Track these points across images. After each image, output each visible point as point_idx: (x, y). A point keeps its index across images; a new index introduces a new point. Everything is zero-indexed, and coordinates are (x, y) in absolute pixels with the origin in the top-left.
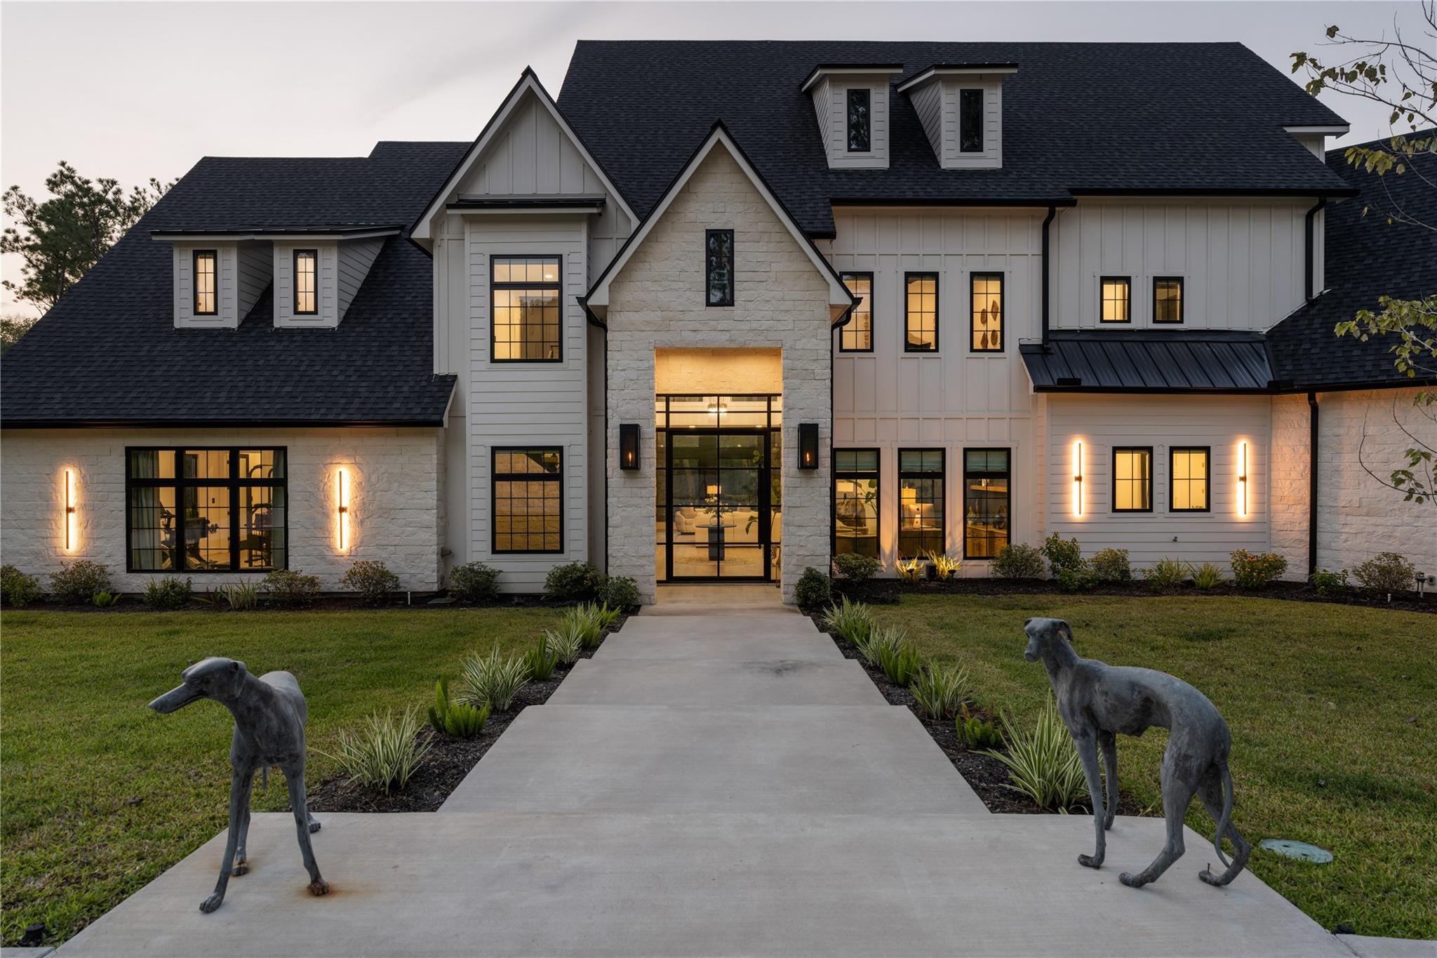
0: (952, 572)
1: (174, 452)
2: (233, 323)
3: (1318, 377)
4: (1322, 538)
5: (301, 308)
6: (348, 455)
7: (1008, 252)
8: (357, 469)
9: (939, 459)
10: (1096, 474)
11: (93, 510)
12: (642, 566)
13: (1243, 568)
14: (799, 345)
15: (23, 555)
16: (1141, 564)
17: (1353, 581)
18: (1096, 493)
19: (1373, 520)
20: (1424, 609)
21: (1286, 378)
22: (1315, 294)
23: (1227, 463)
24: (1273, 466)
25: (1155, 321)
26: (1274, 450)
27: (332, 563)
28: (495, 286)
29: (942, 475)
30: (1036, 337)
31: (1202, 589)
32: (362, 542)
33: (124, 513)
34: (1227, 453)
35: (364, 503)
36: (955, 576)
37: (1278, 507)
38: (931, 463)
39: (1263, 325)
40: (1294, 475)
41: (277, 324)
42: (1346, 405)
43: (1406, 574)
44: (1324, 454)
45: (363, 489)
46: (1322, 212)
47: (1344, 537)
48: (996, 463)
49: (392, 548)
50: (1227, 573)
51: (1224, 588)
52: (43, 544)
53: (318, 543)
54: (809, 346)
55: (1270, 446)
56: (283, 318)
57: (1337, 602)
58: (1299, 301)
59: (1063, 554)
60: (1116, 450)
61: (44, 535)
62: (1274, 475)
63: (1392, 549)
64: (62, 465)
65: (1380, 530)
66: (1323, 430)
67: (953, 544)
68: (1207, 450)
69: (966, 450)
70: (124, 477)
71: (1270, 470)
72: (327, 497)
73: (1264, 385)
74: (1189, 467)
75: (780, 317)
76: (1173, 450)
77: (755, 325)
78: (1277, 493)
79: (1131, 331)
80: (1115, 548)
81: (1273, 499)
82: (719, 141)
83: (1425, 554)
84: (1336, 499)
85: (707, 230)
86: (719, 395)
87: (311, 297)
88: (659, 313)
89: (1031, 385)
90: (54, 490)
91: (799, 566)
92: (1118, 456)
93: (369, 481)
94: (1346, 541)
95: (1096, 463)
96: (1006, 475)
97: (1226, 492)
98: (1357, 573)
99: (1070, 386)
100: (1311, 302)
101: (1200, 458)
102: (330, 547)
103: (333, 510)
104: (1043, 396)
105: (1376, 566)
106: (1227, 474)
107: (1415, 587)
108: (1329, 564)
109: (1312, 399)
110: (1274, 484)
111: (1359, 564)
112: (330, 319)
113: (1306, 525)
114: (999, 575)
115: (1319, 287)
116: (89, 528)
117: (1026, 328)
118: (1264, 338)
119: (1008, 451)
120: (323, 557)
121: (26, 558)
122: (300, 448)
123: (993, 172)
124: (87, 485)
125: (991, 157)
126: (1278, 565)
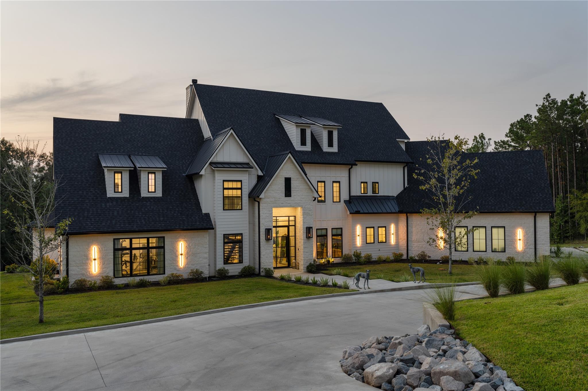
0: (333, 262)
1: (129, 239)
2: (127, 195)
3: (408, 210)
4: (409, 248)
5: (150, 190)
6: (183, 238)
7: (341, 176)
8: (185, 242)
9: (326, 231)
10: (362, 234)
11: (103, 258)
12: (270, 265)
13: (396, 256)
14: (306, 207)
15: (78, 275)
16: (375, 257)
17: (417, 258)
18: (362, 239)
19: (419, 243)
20: (429, 263)
21: (401, 210)
22: (405, 187)
23: (389, 230)
24: (399, 231)
25: (373, 194)
26: (399, 227)
27: (178, 271)
28: (224, 189)
29: (326, 236)
30: (347, 198)
31: (388, 262)
32: (187, 264)
33: (113, 259)
34: (390, 228)
35: (188, 252)
36: (334, 262)
37: (400, 241)
38: (324, 232)
39: (395, 195)
40: (403, 233)
41: (142, 196)
42: (413, 216)
43: (426, 256)
44: (409, 228)
45: (187, 248)
46: (407, 167)
47: (413, 247)
48: (339, 232)
49: (196, 265)
50: (392, 258)
51: (392, 262)
52: (85, 271)
53: (174, 265)
54: (308, 207)
55: (398, 225)
56: (144, 194)
57: (414, 263)
58: (402, 189)
59: (358, 255)
60: (367, 228)
61: (86, 268)
62: (399, 232)
63: (423, 250)
64: (92, 245)
65: (421, 246)
66: (409, 222)
67: (329, 254)
68: (385, 227)
69: (332, 229)
70: (113, 248)
71: (398, 231)
72: (177, 251)
73: (397, 211)
74: (382, 231)
75: (302, 200)
76: (379, 227)
77: (296, 202)
78: (400, 237)
79: (368, 196)
80: (368, 253)
81: (399, 239)
82: (290, 156)
83: (429, 251)
84: (412, 239)
85: (285, 178)
86: (276, 217)
87: (153, 187)
88: (274, 199)
89: (348, 213)
90: (89, 253)
91: (307, 262)
92: (379, 229)
93: (189, 245)
94: (414, 248)
95: (362, 231)
96: (341, 235)
97: (389, 237)
98: (417, 256)
99: (358, 212)
100: (405, 189)
101: (384, 229)
102: (178, 266)
103: (179, 255)
104: (351, 215)
105: (421, 254)
106: (389, 233)
107: (427, 258)
108: (410, 255)
109: (407, 215)
110: (399, 235)
111: (417, 254)
112: (159, 194)
113: (406, 245)
114: (342, 262)
115: (406, 185)
116: (101, 265)
117: (345, 196)
118: (395, 198)
119: (342, 228)
120: (175, 269)
121: (79, 276)
122: (168, 237)
123: (336, 153)
124: (101, 251)
125: (335, 149)
126: (402, 255)
